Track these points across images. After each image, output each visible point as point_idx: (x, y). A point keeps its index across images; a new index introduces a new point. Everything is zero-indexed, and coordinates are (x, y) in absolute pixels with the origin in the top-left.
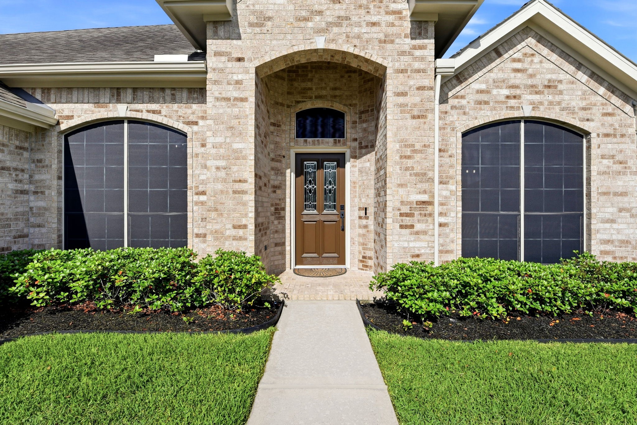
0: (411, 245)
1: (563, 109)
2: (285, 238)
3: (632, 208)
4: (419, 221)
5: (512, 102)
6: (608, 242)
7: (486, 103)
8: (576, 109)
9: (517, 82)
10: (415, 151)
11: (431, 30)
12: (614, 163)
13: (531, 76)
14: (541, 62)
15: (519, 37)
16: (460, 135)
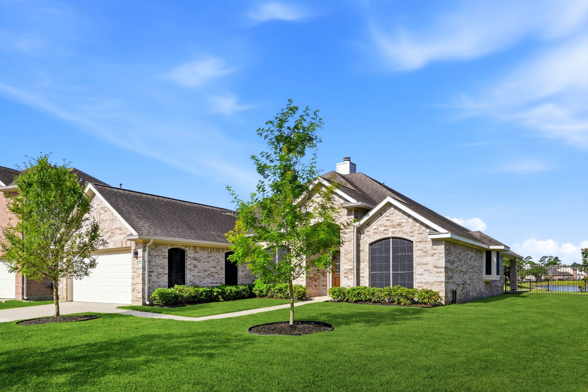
0: (347, 283)
1: (403, 233)
2: (327, 283)
3: (430, 270)
4: (349, 275)
5: (386, 232)
6: (420, 283)
7: (377, 233)
8: (408, 233)
9: (387, 224)
10: (348, 253)
11: (353, 213)
12: (423, 252)
13: (392, 222)
14: (396, 216)
15: (388, 208)
16: (368, 245)
